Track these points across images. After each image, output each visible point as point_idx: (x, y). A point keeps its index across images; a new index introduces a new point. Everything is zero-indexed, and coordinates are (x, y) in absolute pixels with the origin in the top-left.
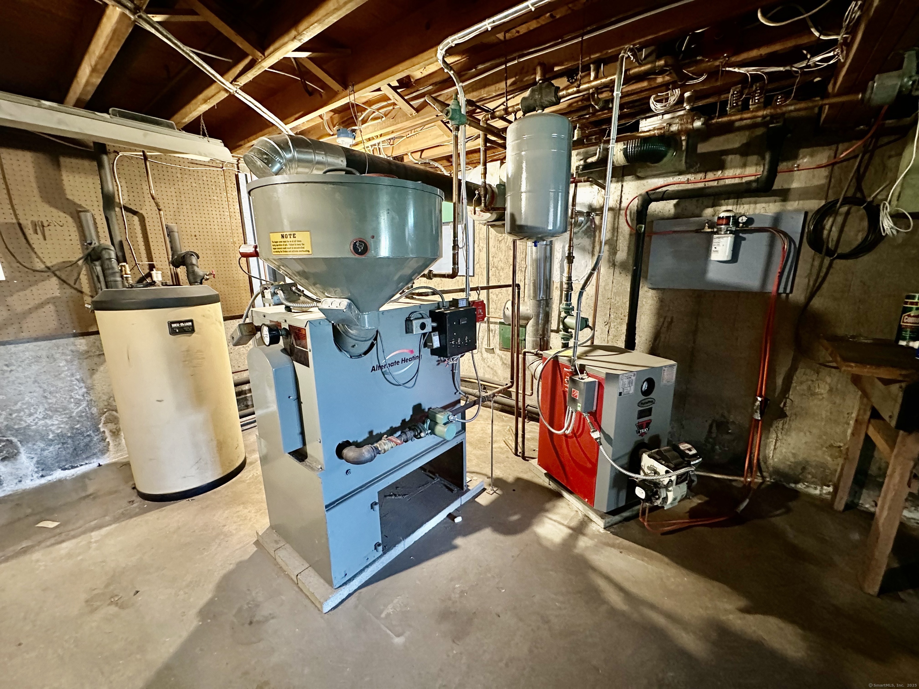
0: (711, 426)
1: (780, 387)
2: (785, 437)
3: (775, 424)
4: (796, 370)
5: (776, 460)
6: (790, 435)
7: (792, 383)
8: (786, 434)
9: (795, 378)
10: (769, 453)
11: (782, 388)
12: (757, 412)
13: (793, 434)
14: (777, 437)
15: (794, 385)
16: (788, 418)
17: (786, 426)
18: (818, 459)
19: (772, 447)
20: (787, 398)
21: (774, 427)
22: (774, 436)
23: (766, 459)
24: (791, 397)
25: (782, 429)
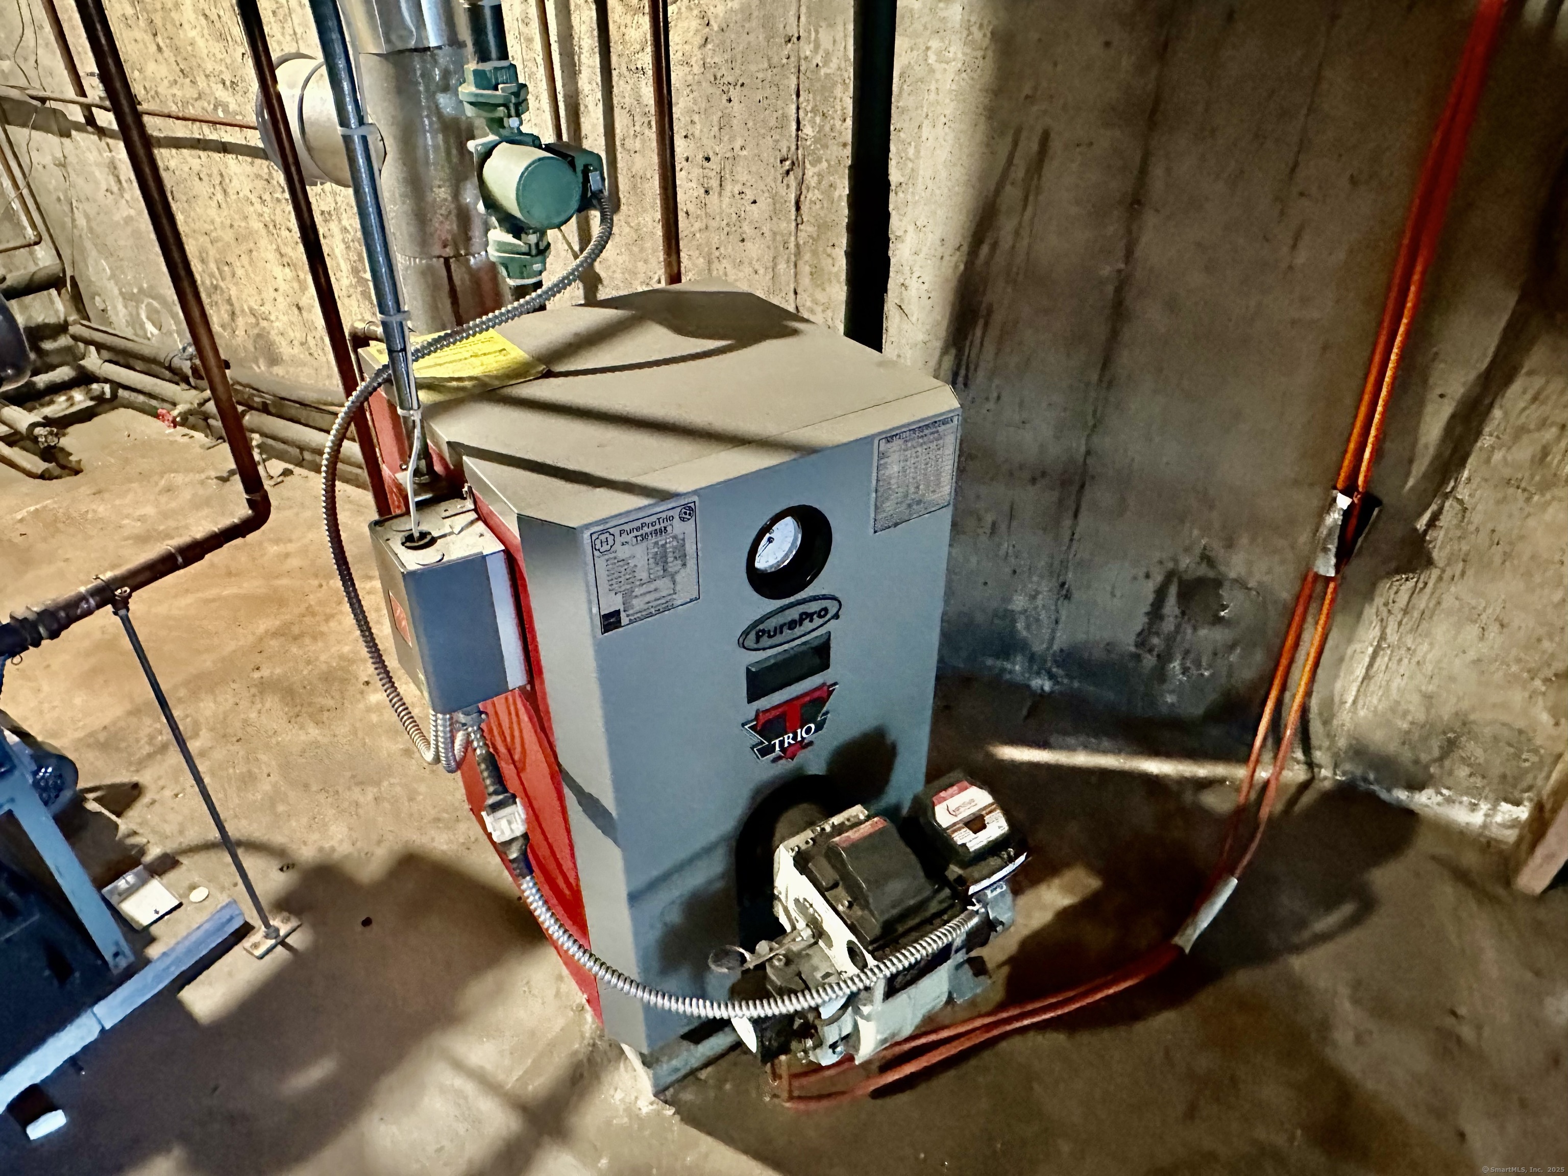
0: (1161, 595)
1: (1431, 451)
2: (1409, 641)
3: (1385, 590)
4: (1508, 380)
5: (1362, 713)
6: (1428, 634)
7: (1478, 434)
8: (1415, 629)
9: (1497, 413)
10: (1344, 690)
11: (1438, 456)
12: (1325, 550)
13: (1441, 630)
14: (1383, 637)
15: (1486, 441)
16: (1435, 573)
17: (1422, 602)
18: (1505, 717)
19: (1360, 672)
20: (1446, 496)
21: (1379, 601)
22: (1374, 633)
23: (1329, 706)
24: (1463, 492)
25: (1406, 611)
